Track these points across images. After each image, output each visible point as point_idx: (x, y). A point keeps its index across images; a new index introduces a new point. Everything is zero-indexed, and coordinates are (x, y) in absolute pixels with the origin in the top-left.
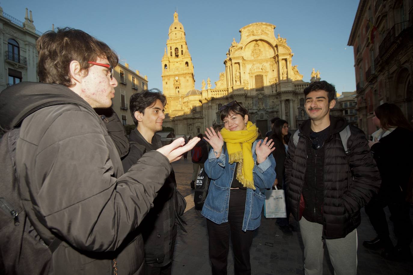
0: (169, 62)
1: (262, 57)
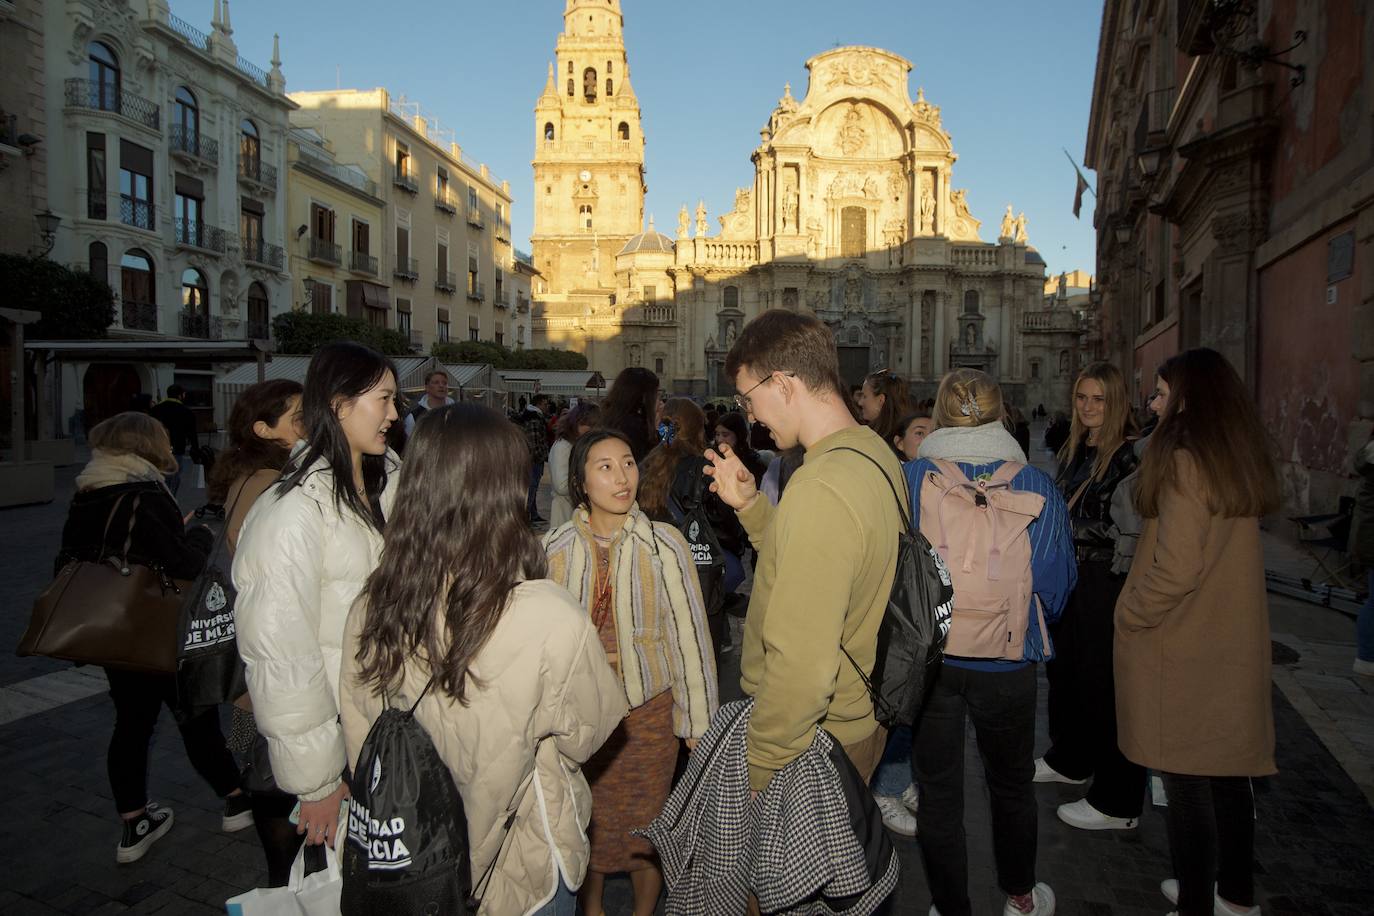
0: (563, 115)
1: (866, 153)
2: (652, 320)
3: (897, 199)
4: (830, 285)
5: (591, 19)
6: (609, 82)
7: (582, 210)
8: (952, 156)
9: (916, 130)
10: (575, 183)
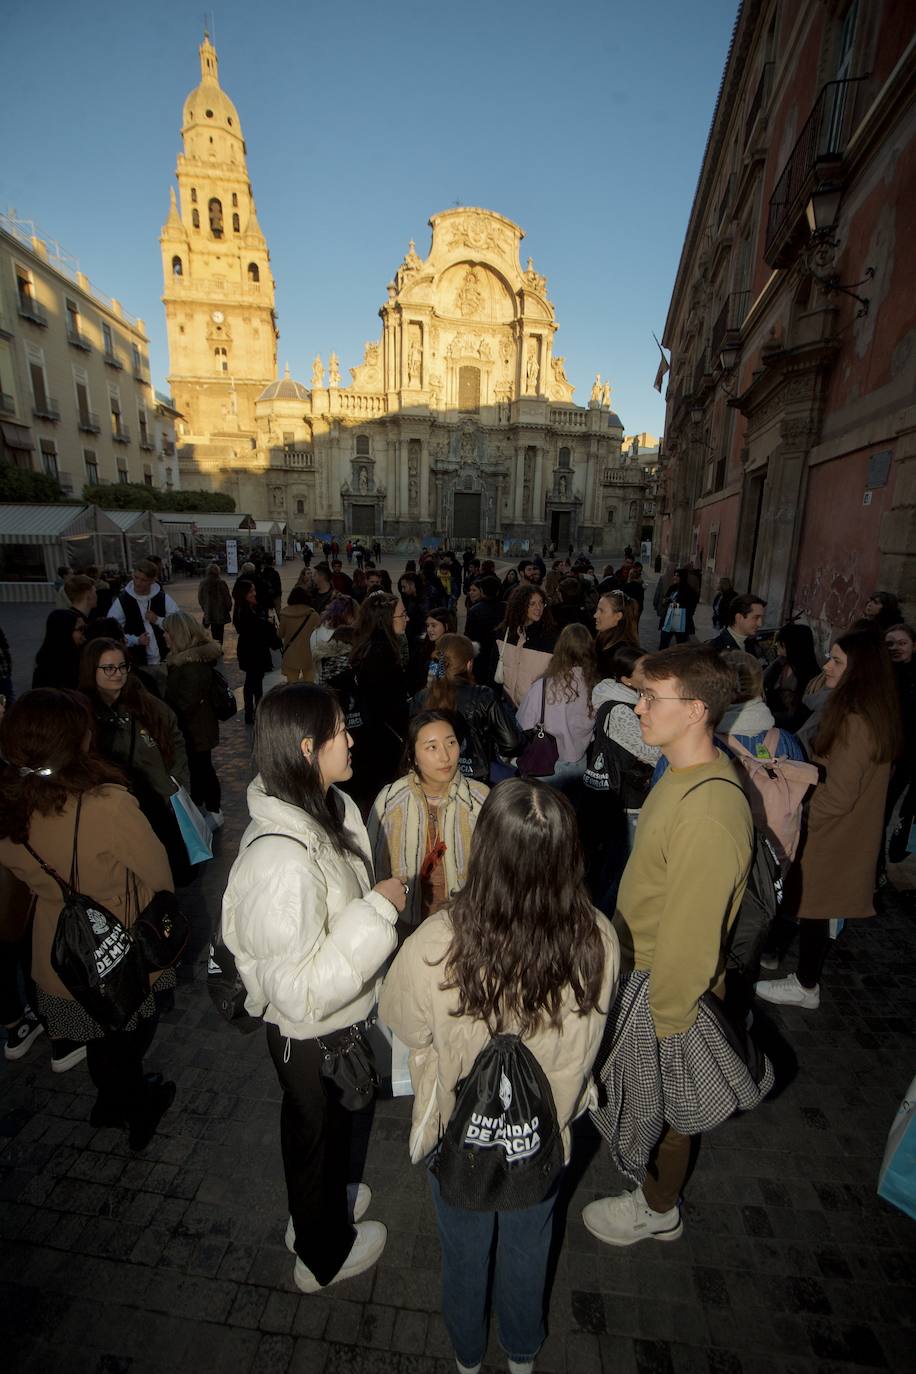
0: (190, 249)
1: (480, 317)
2: (292, 464)
3: (507, 361)
4: (449, 437)
5: (211, 140)
6: (236, 217)
7: (217, 352)
8: (555, 325)
9: (525, 298)
10: (208, 324)
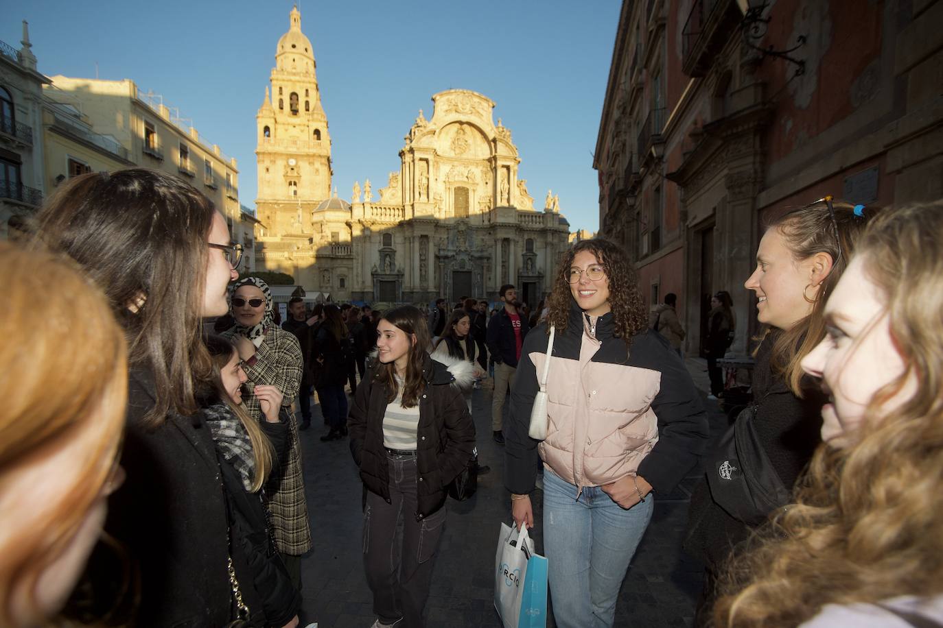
0: (276, 122)
1: (468, 155)
2: (337, 254)
3: (487, 183)
4: (448, 234)
5: (294, 60)
6: (307, 103)
7: (290, 184)
8: (519, 159)
9: (497, 142)
10: (285, 166)
